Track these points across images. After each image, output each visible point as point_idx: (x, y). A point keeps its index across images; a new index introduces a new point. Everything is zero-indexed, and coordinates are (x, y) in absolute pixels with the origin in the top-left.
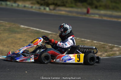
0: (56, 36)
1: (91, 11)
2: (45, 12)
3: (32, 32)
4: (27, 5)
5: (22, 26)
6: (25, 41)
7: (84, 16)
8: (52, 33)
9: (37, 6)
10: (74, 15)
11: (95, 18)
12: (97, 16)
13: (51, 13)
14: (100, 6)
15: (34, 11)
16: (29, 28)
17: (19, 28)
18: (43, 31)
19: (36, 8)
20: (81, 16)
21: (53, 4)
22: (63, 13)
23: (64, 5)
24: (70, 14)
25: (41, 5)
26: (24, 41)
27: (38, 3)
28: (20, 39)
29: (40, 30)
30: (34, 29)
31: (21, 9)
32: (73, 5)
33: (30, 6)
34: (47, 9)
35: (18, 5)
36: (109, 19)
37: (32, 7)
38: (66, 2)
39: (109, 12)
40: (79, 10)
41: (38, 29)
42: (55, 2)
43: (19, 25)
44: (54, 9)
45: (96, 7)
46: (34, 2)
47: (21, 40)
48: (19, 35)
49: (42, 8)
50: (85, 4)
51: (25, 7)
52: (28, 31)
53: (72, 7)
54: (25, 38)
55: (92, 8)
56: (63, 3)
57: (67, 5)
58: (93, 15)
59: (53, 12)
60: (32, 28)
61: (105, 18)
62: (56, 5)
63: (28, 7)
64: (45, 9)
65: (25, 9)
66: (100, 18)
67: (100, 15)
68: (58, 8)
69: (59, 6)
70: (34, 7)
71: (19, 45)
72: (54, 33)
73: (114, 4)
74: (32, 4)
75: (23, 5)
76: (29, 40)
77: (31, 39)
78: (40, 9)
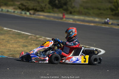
0: (35, 38)
1: (66, 16)
2: (25, 16)
3: (14, 33)
4: (10, 10)
5: (5, 28)
6: (8, 41)
7: (60, 21)
8: (32, 34)
9: (19, 11)
10: (52, 19)
11: (70, 22)
12: (72, 20)
13: (31, 17)
14: (74, 12)
15: (16, 15)
16: (11, 30)
17: (2, 30)
18: (23, 33)
19: (18, 12)
20: (57, 21)
21: (33, 9)
22: (42, 17)
23: (42, 11)
24: (48, 19)
25: (23, 10)
26: (6, 41)
27: (20, 8)
28: (3, 39)
29: (21, 32)
30: (15, 31)
31: (4, 13)
32: (51, 11)
33: (13, 11)
34: (28, 13)
35: (2, 10)
36: (82, 23)
37: (14, 12)
38: (45, 8)
39: (82, 18)
40: (56, 15)
41: (19, 31)
42: (35, 8)
43: (3, 27)
44: (34, 14)
45: (71, 13)
46: (16, 7)
47: (4, 41)
48: (2, 36)
49: (23, 13)
50: (61, 9)
51: (8, 11)
52: (10, 33)
53: (49, 12)
54: (8, 39)
55: (67, 14)
56: (42, 8)
57: (45, 10)
58: (68, 20)
59: (33, 17)
60: (14, 30)
61: (78, 23)
62: (36, 10)
63: (11, 12)
64: (25, 14)
65: (8, 13)
66: (74, 23)
67: (74, 20)
68: (37, 13)
69: (38, 11)
70: (16, 12)
71: (2, 45)
72: (33, 35)
73: (86, 10)
74: (14, 9)
75: (6, 10)
76: (11, 41)
77: (13, 40)
78: (21, 13)
